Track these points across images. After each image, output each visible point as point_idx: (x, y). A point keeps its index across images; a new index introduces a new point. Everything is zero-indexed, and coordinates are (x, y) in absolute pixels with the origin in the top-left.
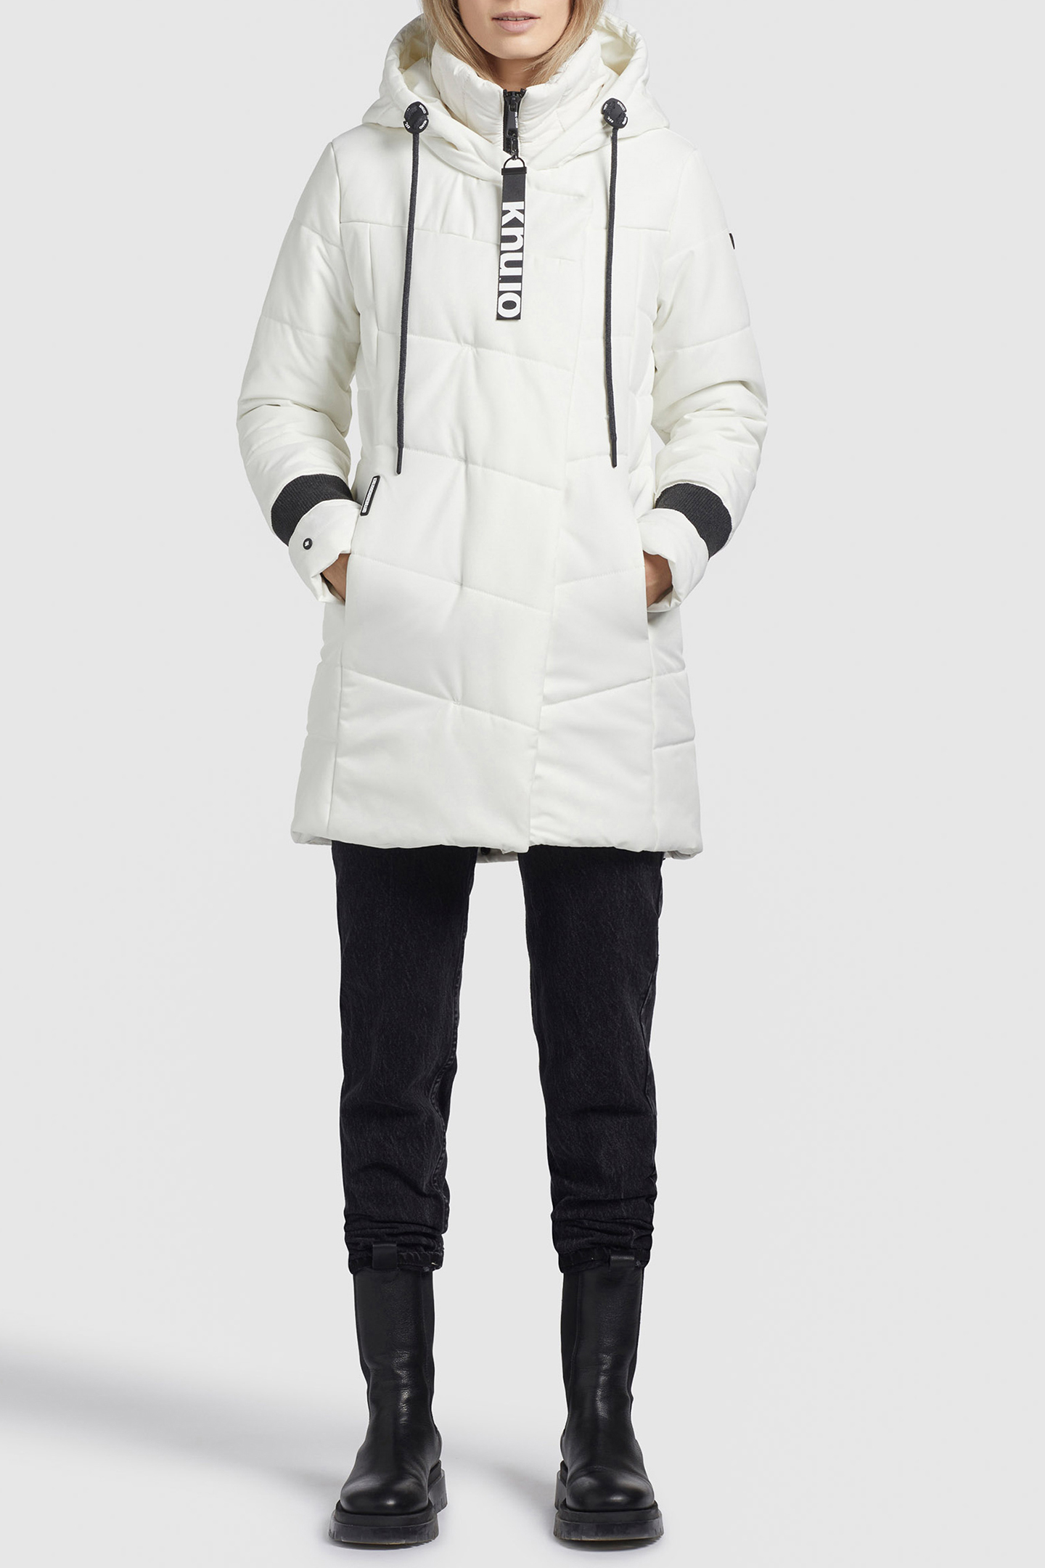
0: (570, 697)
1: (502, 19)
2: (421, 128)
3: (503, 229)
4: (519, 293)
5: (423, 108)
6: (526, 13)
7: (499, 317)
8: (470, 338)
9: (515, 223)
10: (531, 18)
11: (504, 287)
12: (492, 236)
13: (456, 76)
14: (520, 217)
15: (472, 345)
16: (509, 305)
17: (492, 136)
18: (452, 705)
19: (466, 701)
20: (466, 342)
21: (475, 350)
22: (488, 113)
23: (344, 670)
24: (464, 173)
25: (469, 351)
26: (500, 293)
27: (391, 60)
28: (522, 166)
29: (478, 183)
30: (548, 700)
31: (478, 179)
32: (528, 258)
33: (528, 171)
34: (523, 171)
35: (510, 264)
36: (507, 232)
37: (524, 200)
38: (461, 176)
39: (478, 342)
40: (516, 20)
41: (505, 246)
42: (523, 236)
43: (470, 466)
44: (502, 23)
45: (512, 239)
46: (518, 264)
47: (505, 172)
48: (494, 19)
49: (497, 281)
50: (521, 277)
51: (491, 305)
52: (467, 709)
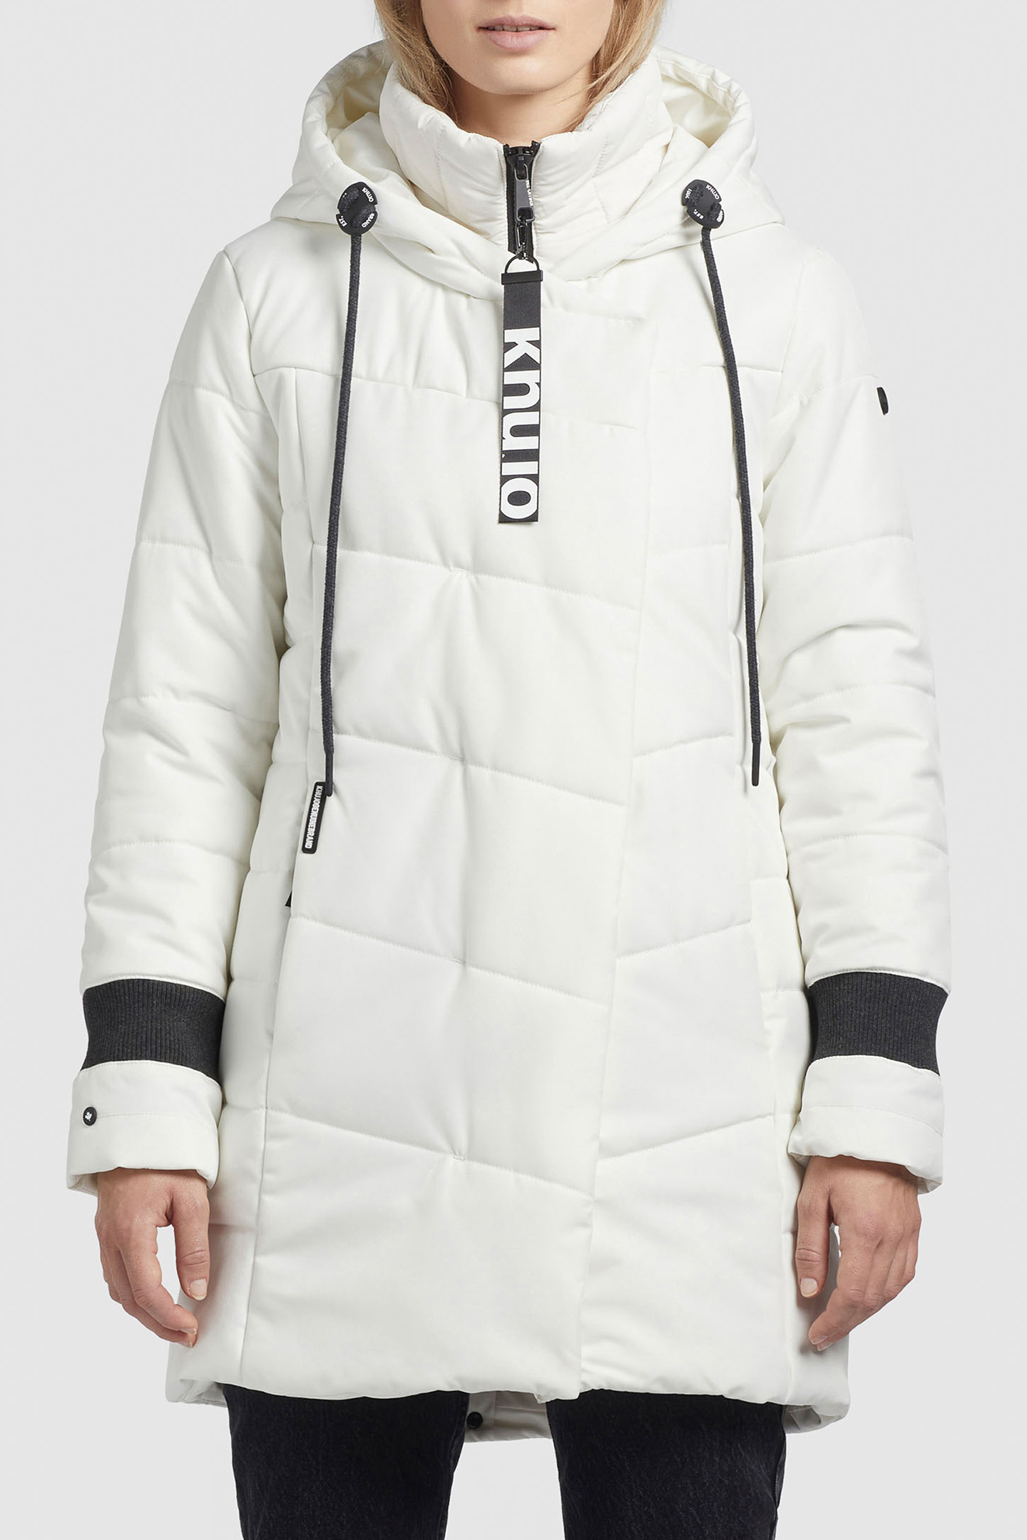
0: (646, 1144)
1: (494, 30)
2: (365, 225)
3: (505, 373)
4: (535, 478)
5: (368, 193)
6: (532, 19)
7: (504, 519)
8: (465, 555)
9: (526, 363)
10: (541, 28)
11: (510, 468)
12: (491, 387)
13: (422, 129)
14: (533, 353)
15: (468, 570)
16: (519, 498)
17: (488, 224)
18: (451, 1160)
19: (474, 1154)
20: (459, 565)
21: (472, 577)
22: (480, 186)
23: (270, 1112)
24: (445, 288)
25: (462, 579)
26: (504, 479)
27: (313, 122)
28: (536, 269)
29: (469, 305)
30: (608, 1151)
31: (468, 296)
32: (547, 421)
33: (545, 276)
34: (536, 276)
35: (518, 431)
36: (513, 378)
37: (539, 326)
38: (440, 293)
39: (479, 565)
40: (517, 31)
41: (510, 402)
42: (539, 384)
43: (472, 769)
44: (494, 35)
45: (522, 389)
46: (533, 430)
47: (507, 278)
48: (480, 28)
49: (498, 460)
50: (537, 451)
51: (492, 499)
52: (476, 1166)
